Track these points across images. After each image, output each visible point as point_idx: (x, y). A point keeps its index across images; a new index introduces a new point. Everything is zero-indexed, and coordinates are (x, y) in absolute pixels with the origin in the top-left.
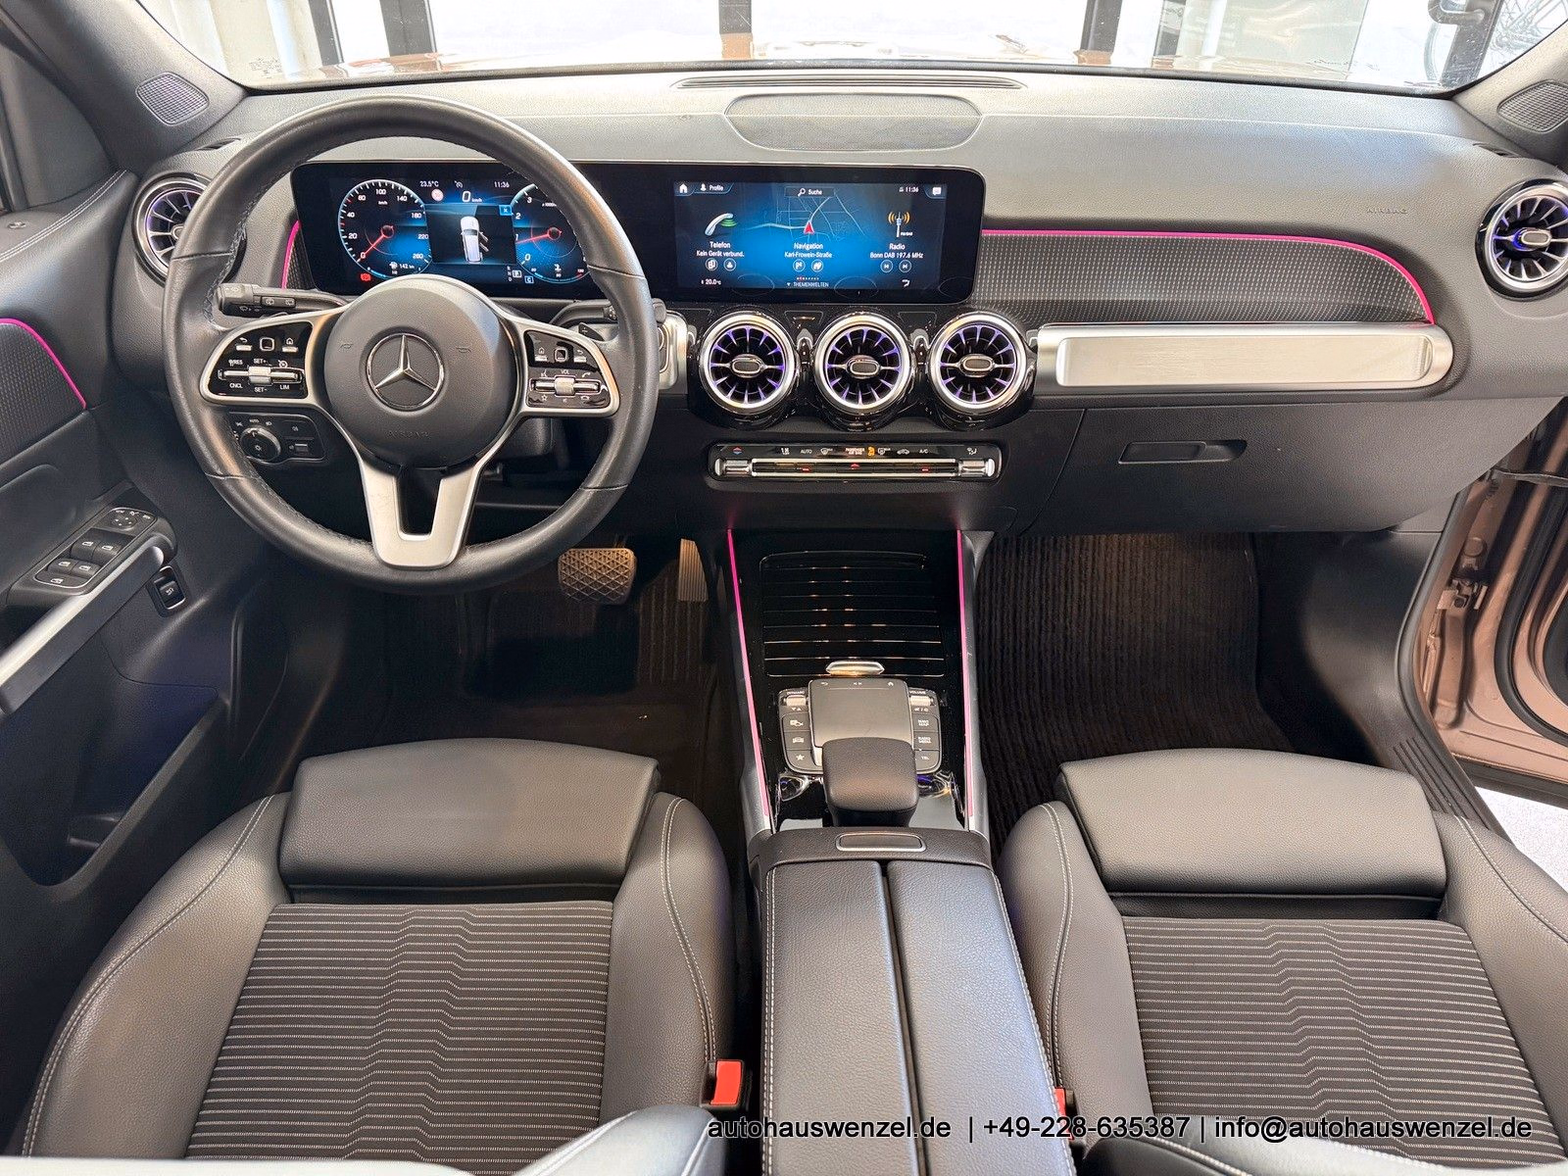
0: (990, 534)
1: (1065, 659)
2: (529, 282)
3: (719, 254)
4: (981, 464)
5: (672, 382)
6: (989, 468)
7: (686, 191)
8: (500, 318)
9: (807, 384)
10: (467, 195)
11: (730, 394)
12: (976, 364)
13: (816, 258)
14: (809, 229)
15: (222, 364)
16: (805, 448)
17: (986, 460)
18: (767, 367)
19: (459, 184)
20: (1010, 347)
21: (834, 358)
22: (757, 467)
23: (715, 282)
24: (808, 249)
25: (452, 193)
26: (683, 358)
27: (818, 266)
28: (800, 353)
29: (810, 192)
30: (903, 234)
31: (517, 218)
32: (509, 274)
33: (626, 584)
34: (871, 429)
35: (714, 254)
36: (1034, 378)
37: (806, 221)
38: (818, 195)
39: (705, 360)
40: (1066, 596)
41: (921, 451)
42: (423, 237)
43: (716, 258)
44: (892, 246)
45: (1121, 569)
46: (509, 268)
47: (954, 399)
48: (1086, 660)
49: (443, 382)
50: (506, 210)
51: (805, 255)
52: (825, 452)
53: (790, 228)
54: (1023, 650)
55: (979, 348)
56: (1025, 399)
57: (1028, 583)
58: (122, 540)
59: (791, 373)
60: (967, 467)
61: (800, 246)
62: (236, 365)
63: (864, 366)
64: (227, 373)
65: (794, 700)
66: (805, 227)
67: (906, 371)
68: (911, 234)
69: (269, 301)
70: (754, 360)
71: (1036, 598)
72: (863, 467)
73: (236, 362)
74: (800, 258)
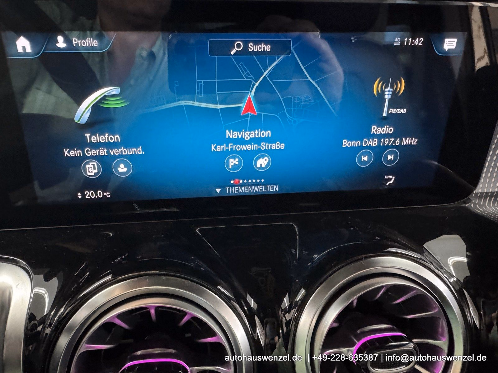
13: (260, 151)
14: (249, 107)
23: (100, 194)
24: (247, 138)
27: (262, 162)
30: (393, 111)
38: (264, 53)
44: (375, 130)
51: (244, 148)
53: (219, 107)
61: (235, 135)
66: (243, 105)
74: (236, 152)
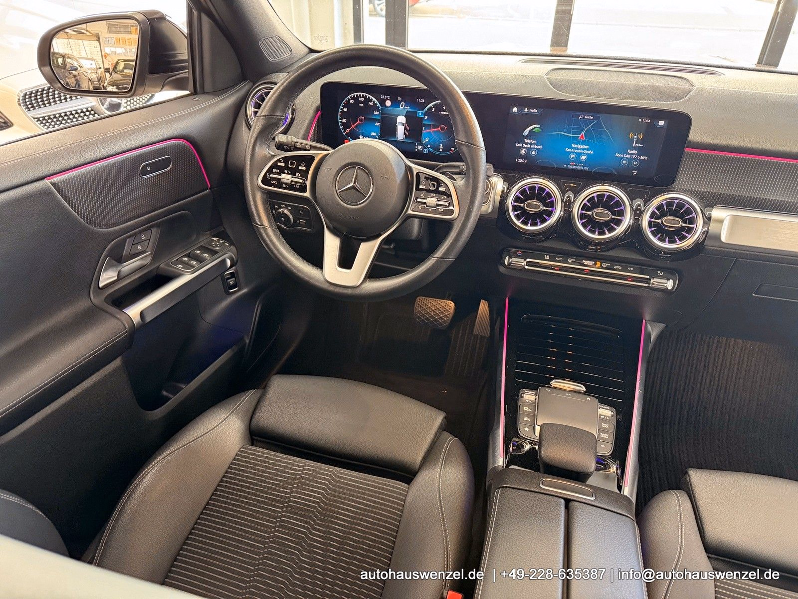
0: (663, 325)
1: (697, 410)
2: (426, 152)
3: (529, 146)
4: (665, 281)
5: (490, 211)
6: (670, 284)
7: (516, 111)
8: (406, 165)
9: (567, 220)
10: (403, 104)
11: (520, 221)
12: (671, 222)
13: (583, 153)
14: (582, 137)
15: (270, 171)
16: (559, 257)
17: (668, 280)
18: (544, 208)
19: (400, 99)
20: (694, 215)
21: (585, 207)
22: (529, 264)
23: (523, 161)
24: (580, 148)
25: (395, 103)
26: (498, 198)
27: (584, 158)
28: (565, 203)
29: (586, 117)
30: (637, 145)
31: (426, 118)
32: (416, 147)
33: (448, 320)
34: (601, 252)
35: (525, 146)
36: (706, 236)
37: (581, 133)
38: (590, 119)
39: (510, 202)
40: (703, 373)
41: (629, 269)
42: (377, 124)
43: (526, 148)
44: (629, 151)
45: (741, 363)
46: (417, 144)
47: (655, 240)
48: (710, 413)
49: (371, 193)
50: (420, 114)
51: (577, 151)
52: (570, 261)
53: (571, 135)
54: (672, 399)
55: (675, 214)
56: (698, 247)
57: (681, 361)
58: (213, 253)
59: (558, 213)
60: (656, 282)
61: (576, 146)
62: (276, 172)
63: (602, 214)
64: (271, 176)
65: (528, 396)
66: (580, 136)
67: (627, 220)
68: (642, 145)
69: (298, 145)
70: (538, 203)
71: (685, 370)
72: (592, 273)
73: (277, 171)
74: (574, 152)
